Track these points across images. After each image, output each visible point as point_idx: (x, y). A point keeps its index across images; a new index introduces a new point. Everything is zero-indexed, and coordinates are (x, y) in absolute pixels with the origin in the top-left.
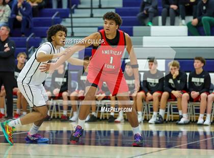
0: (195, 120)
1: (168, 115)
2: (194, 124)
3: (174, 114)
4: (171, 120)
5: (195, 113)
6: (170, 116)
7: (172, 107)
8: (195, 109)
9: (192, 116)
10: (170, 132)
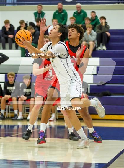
0: (26, 117)
1: (7, 114)
2: (25, 120)
3: (11, 113)
4: (9, 117)
5: (26, 112)
6: (8, 114)
7: (10, 108)
8: (26, 109)
9: (24, 114)
10: (8, 126)
